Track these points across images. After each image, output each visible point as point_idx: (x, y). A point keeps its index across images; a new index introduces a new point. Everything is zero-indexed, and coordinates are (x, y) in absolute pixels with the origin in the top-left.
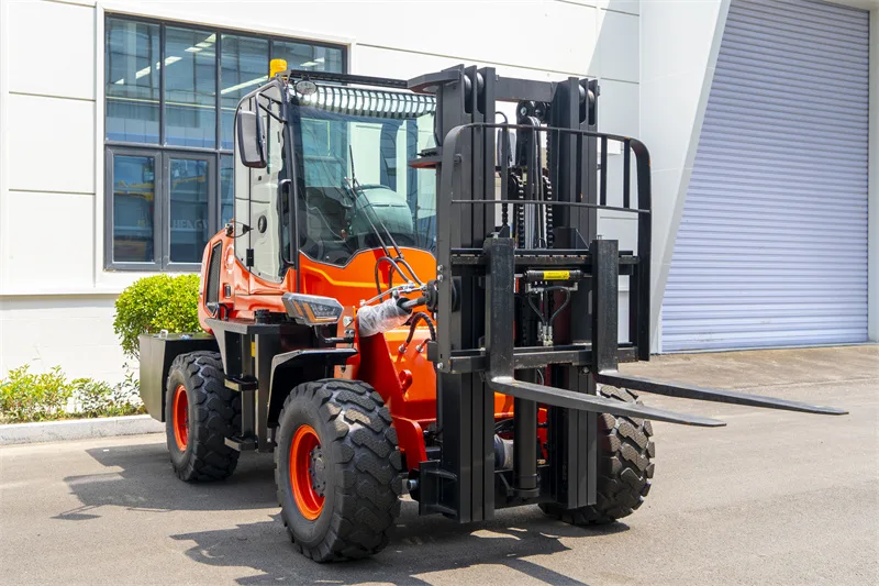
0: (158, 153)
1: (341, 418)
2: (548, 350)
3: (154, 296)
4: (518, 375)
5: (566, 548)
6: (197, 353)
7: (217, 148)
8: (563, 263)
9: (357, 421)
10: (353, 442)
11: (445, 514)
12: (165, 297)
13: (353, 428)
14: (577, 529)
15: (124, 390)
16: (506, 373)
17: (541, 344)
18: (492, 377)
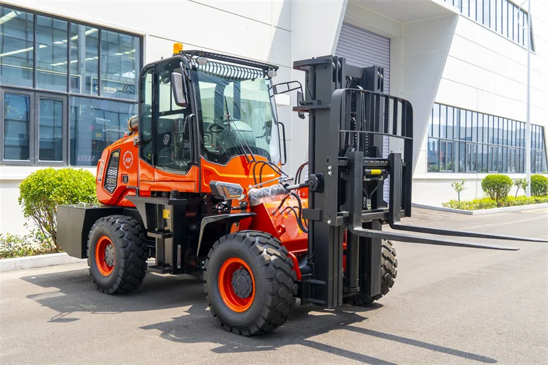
0: (32, 93)
1: (265, 253)
2: (369, 212)
3: (50, 182)
4: (364, 226)
5: (365, 319)
6: (116, 216)
7: (68, 91)
8: (378, 165)
9: (274, 254)
10: (274, 266)
11: (314, 304)
12: (57, 182)
13: (273, 258)
14: (357, 307)
15: (28, 239)
16: (359, 226)
17: (366, 209)
18: (353, 227)
